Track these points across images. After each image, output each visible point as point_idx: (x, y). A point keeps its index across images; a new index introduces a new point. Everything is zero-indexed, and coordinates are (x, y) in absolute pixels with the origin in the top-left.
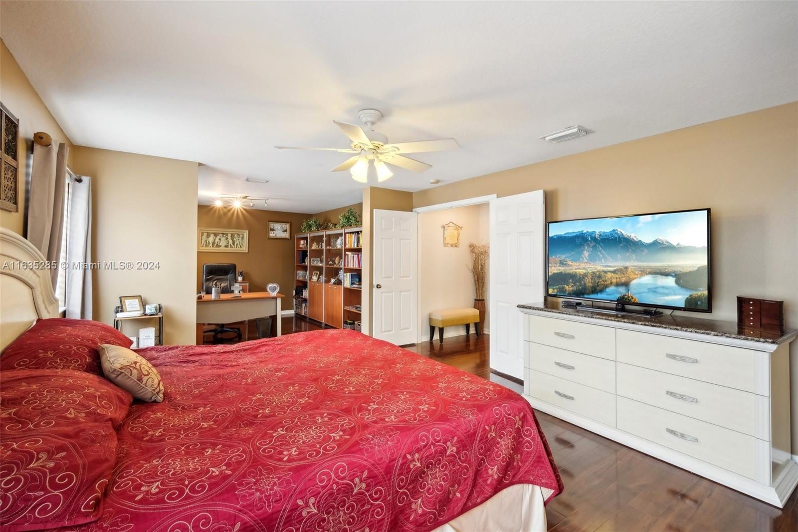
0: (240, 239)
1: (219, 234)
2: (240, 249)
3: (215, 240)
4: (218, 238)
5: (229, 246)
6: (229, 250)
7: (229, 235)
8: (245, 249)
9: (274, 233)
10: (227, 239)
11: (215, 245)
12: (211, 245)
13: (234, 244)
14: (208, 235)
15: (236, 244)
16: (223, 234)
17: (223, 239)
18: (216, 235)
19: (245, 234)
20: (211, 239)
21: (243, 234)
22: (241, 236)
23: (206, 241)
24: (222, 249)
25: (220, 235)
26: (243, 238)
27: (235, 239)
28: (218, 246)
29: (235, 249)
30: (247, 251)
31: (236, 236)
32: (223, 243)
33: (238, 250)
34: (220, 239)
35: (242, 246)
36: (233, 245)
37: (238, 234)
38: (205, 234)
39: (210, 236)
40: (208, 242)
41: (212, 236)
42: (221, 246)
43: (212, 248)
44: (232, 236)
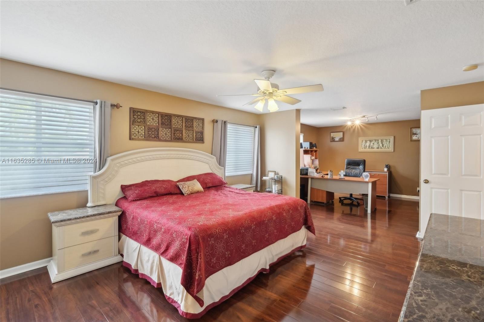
0: (388, 143)
1: (373, 140)
2: (388, 149)
3: (370, 144)
4: (372, 143)
5: (380, 148)
6: (380, 150)
7: (380, 141)
8: (391, 149)
9: (416, 137)
10: (378, 143)
11: (370, 147)
12: (368, 148)
13: (383, 146)
14: (366, 142)
15: (384, 146)
16: (375, 140)
17: (376, 143)
18: (371, 141)
19: (391, 139)
20: (368, 144)
21: (390, 139)
22: (388, 140)
23: (365, 145)
24: (375, 150)
25: (373, 141)
26: (390, 142)
27: (384, 143)
28: (372, 148)
29: (384, 149)
30: (393, 151)
31: (385, 141)
32: (376, 146)
33: (387, 150)
34: (373, 144)
35: (389, 147)
36: (382, 147)
37: (386, 139)
38: (364, 141)
39: (367, 142)
40: (366, 146)
41: (368, 142)
42: (374, 148)
43: (369, 150)
44: (382, 141)
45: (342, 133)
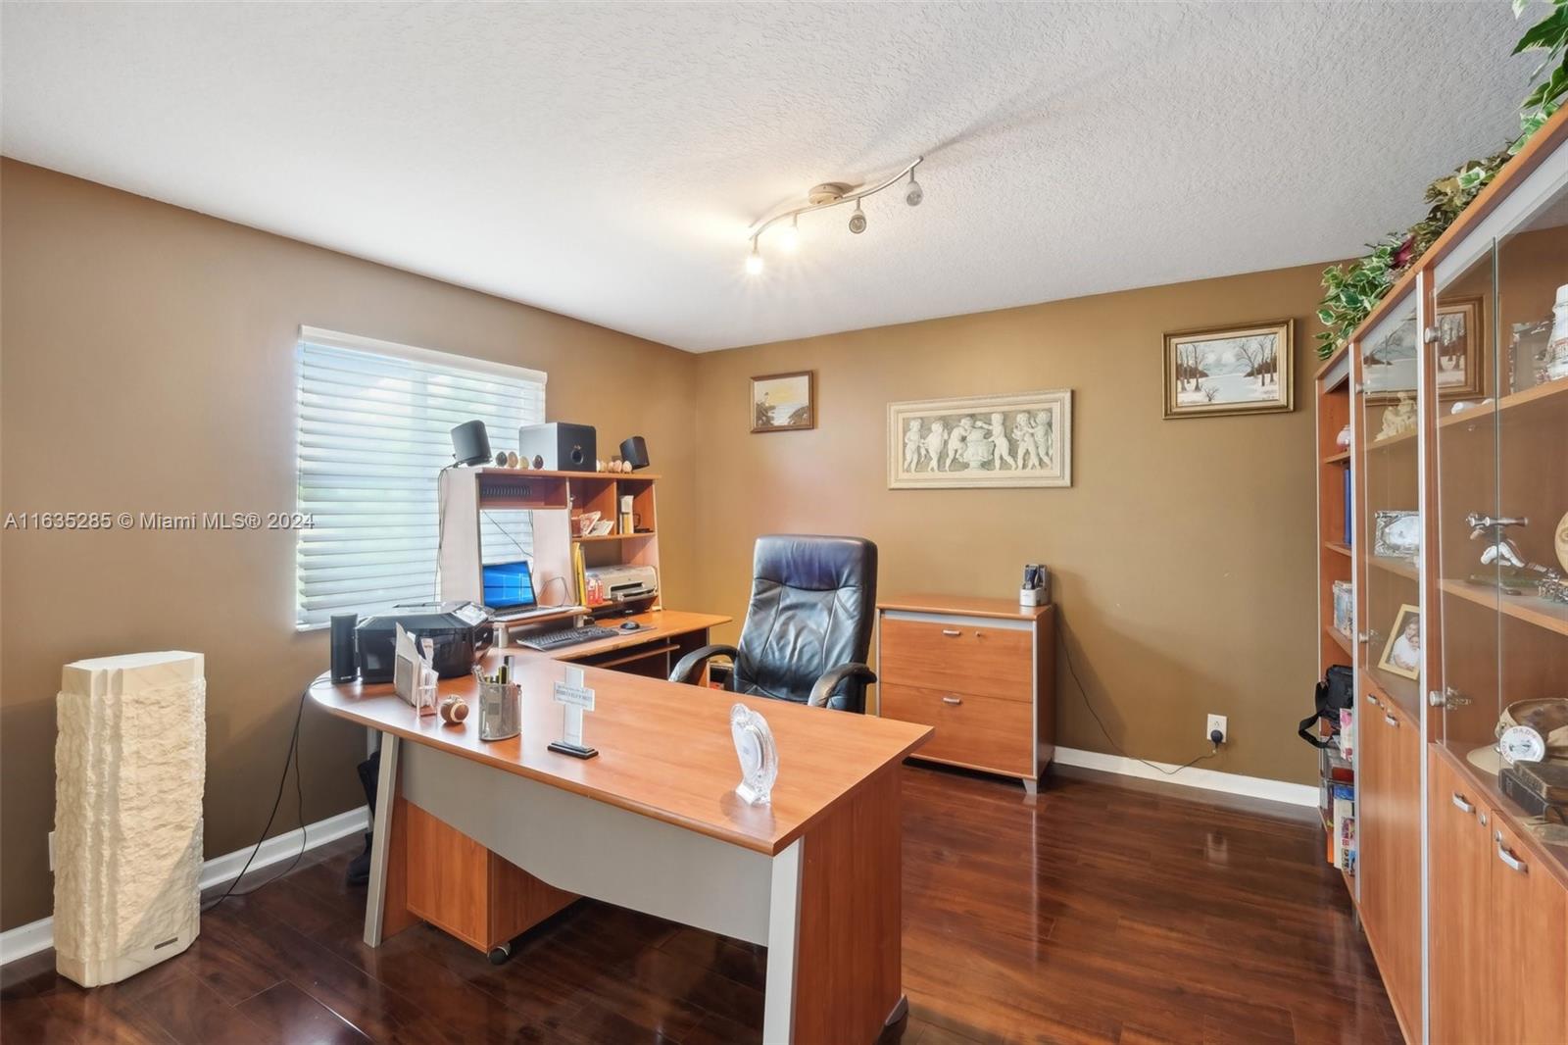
0: (1040, 431)
1: (960, 418)
2: (1038, 472)
3: (946, 443)
4: (957, 433)
5: (997, 463)
6: (996, 477)
7: (997, 419)
8: (1057, 473)
9: (1197, 388)
10: (988, 434)
11: (948, 462)
12: (934, 463)
13: (1013, 452)
14: (925, 429)
15: (1021, 453)
16: (972, 416)
17: (975, 436)
18: (948, 424)
19: (1056, 408)
20: (934, 442)
21: (1050, 411)
22: (1042, 417)
23: (919, 447)
24: (974, 476)
25: (963, 421)
26: (1050, 425)
27: (1017, 434)
28: (959, 465)
29: (1020, 472)
30: (1067, 481)
31: (1021, 419)
32: (975, 453)
33: (1034, 476)
34: (964, 439)
35: (1046, 459)
36: (1010, 460)
37: (1029, 412)
38: (915, 426)
39: (930, 430)
40: (923, 452)
41: (937, 427)
42: (966, 466)
43: (940, 475)
44: (1007, 420)
45: (805, 379)
